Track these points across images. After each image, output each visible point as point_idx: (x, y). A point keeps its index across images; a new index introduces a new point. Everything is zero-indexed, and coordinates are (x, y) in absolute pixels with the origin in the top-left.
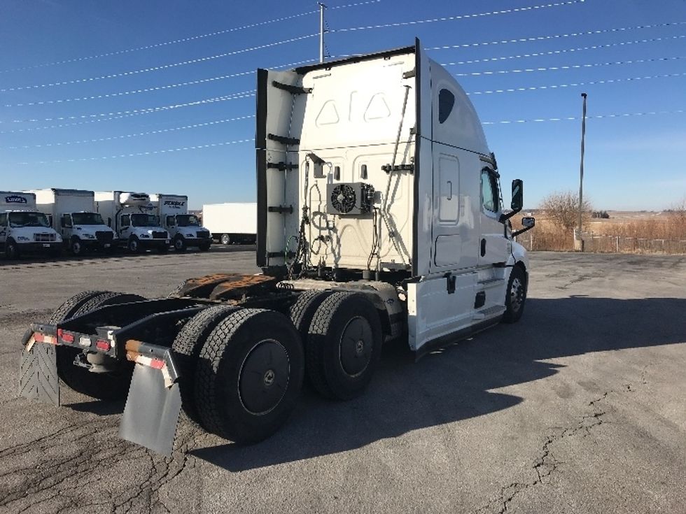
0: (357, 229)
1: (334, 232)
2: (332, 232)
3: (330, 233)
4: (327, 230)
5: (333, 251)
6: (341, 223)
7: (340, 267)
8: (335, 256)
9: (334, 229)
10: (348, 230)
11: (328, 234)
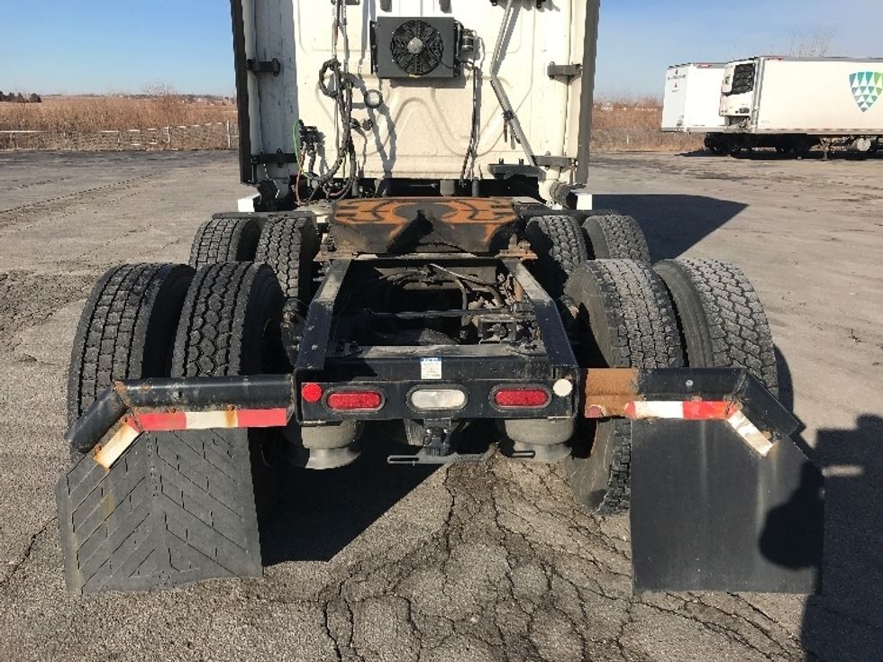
0: (433, 107)
1: (381, 112)
2: (375, 111)
3: (371, 114)
4: (366, 110)
5: (380, 148)
6: (395, 97)
7: (394, 176)
8: (383, 156)
9: (381, 107)
10: (412, 109)
11: (368, 118)
